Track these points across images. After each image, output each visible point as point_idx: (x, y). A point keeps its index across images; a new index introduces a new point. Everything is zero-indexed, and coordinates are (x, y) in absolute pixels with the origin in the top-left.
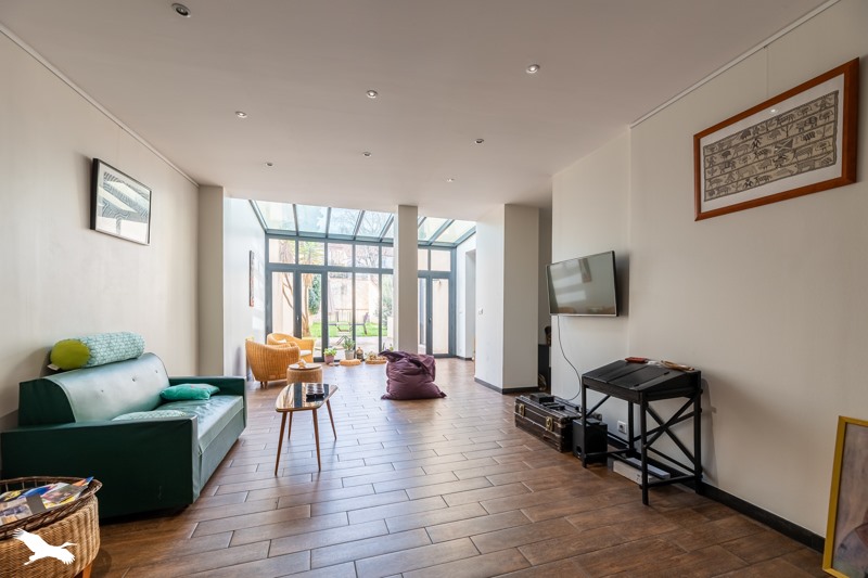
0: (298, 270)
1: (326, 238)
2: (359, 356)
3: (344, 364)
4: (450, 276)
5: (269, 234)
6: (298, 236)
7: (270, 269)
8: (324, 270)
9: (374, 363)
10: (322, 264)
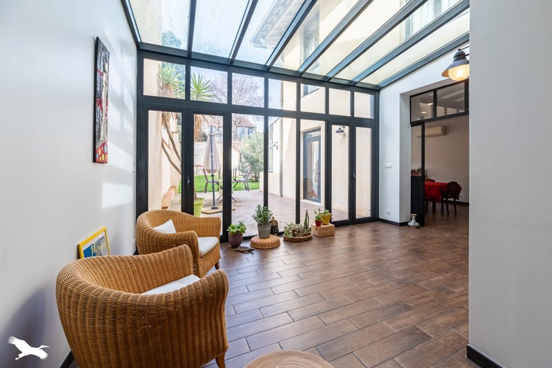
0: (188, 110)
1: (230, 65)
2: (274, 230)
3: (256, 247)
4: (374, 124)
5: (144, 51)
6: (188, 58)
7: (145, 104)
8: (226, 111)
9: (299, 241)
10: (224, 101)
